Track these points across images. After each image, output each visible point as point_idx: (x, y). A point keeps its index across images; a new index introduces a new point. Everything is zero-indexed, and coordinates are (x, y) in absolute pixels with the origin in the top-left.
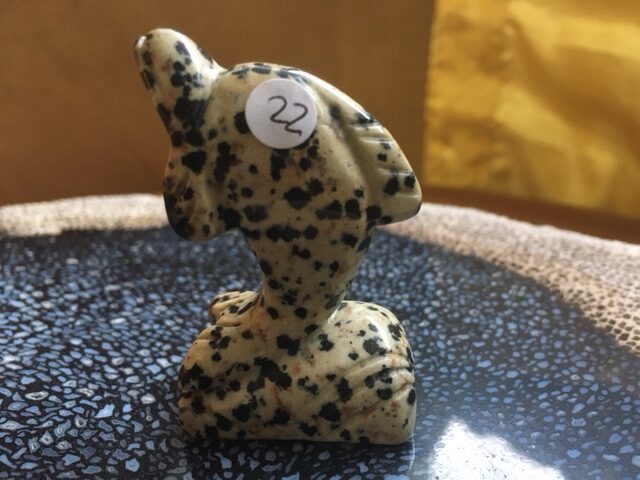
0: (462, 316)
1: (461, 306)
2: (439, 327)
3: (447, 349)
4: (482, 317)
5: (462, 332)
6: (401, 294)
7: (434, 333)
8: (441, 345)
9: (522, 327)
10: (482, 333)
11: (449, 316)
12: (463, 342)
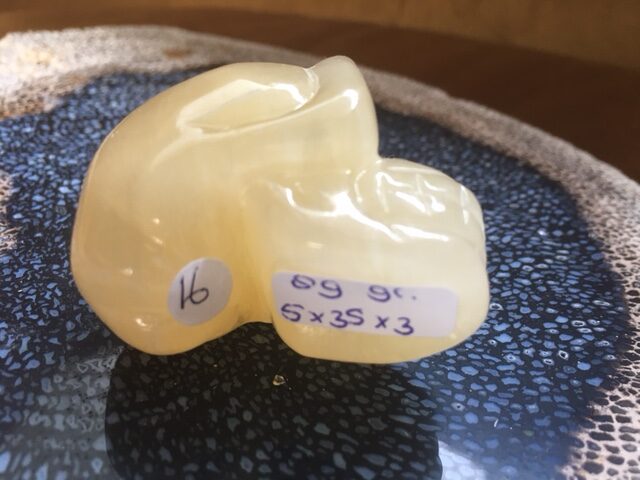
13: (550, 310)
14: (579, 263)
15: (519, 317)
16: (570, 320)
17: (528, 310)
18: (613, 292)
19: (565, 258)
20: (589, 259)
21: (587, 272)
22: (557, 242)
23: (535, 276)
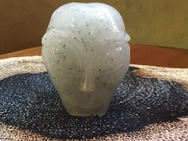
0: (21, 105)
1: (21, 107)
2: (28, 102)
3: (28, 98)
4: (16, 105)
5: (23, 101)
6: (38, 108)
7: (30, 100)
8: (29, 98)
9: (7, 104)
10: (18, 102)
11: (25, 104)
12: (23, 100)
13: (9, 111)
14: (19, 122)
15: (12, 107)
16: (5, 112)
17: (13, 108)
18: (5, 122)
19: (23, 121)
20: (19, 124)
21: (15, 121)
22: (31, 122)
23: (21, 114)
